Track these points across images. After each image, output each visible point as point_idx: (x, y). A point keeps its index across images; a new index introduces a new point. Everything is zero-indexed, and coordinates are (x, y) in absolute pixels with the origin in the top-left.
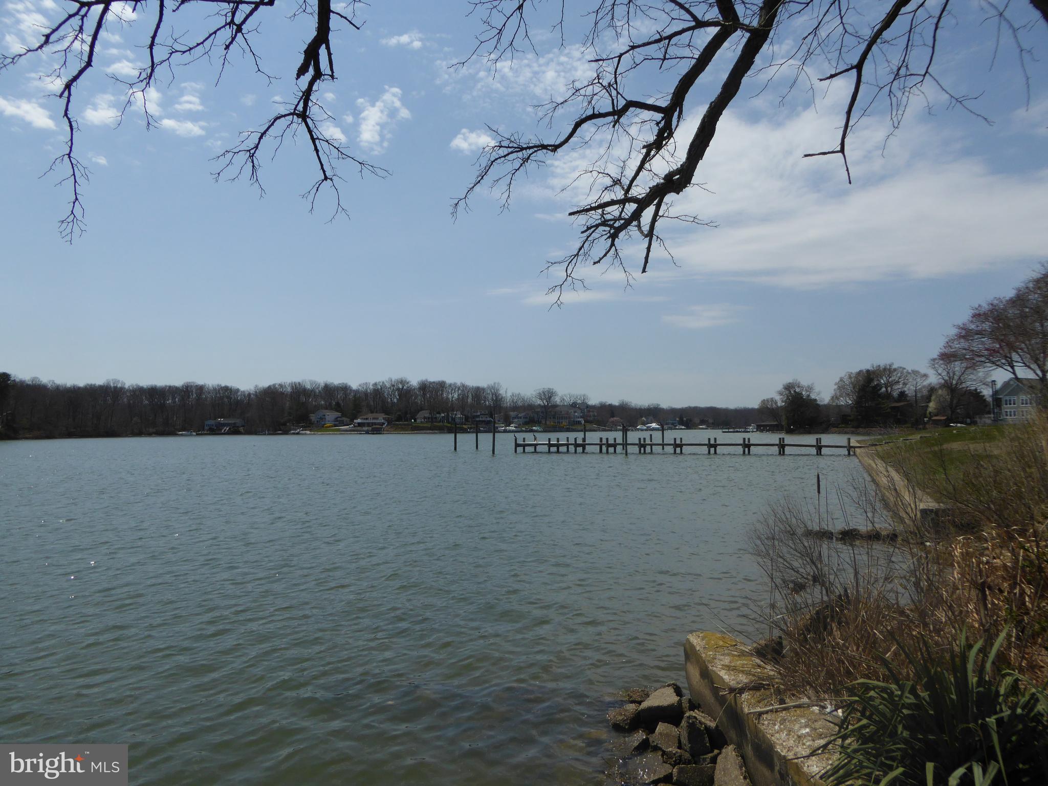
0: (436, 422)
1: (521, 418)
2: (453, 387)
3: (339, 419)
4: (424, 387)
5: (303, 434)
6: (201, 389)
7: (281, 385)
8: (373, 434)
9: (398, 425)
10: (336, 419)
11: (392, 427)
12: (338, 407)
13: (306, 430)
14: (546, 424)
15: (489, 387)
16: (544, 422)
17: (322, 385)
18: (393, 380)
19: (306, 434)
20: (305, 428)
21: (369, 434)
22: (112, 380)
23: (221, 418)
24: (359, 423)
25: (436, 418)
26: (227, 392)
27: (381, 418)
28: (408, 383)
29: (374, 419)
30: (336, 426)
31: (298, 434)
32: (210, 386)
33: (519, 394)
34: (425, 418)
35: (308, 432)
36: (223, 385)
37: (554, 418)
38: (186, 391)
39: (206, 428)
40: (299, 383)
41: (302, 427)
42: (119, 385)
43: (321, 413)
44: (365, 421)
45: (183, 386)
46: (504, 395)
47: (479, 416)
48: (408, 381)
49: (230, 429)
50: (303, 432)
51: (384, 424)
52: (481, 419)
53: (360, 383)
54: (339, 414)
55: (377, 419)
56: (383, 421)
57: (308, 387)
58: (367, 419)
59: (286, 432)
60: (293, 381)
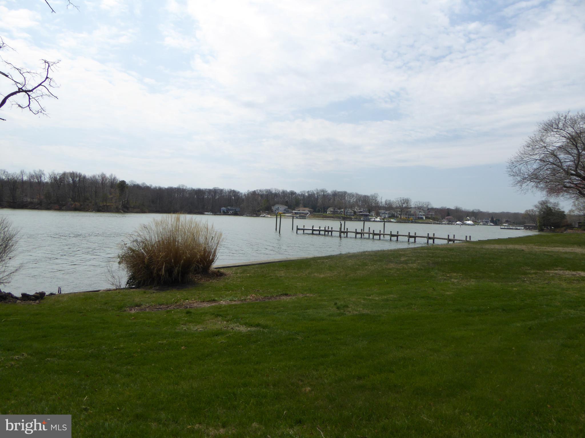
0: (337, 214)
1: (387, 214)
2: (351, 195)
3: (286, 210)
4: (335, 194)
5: (267, 217)
6: (222, 191)
7: (260, 191)
8: (300, 219)
9: (315, 214)
10: (285, 210)
11: (312, 215)
12: (286, 203)
13: (268, 215)
14: (401, 218)
15: (371, 196)
16: (400, 217)
17: (281, 191)
18: (318, 190)
19: (268, 217)
20: (268, 214)
21: (298, 218)
22: (182, 185)
23: (229, 206)
24: (295, 213)
25: (337, 212)
26: (234, 193)
27: (307, 210)
28: (326, 192)
29: (303, 210)
30: (284, 213)
31: (264, 216)
32: (226, 190)
33: (390, 200)
34: (331, 211)
35: (269, 216)
36: (232, 189)
37: (406, 215)
38: (215, 192)
39: (222, 211)
40: (269, 190)
41: (267, 213)
42: (184, 188)
43: (277, 206)
44: (298, 212)
45: (213, 189)
46: (380, 201)
47: (362, 211)
48: (326, 191)
49: (233, 212)
50: (267, 216)
51: (308, 213)
52: (363, 213)
53: (301, 191)
54: (287, 207)
55: (305, 210)
56: (307, 212)
57: (274, 192)
58: (299, 210)
59: (258, 216)
60: (267, 189)
